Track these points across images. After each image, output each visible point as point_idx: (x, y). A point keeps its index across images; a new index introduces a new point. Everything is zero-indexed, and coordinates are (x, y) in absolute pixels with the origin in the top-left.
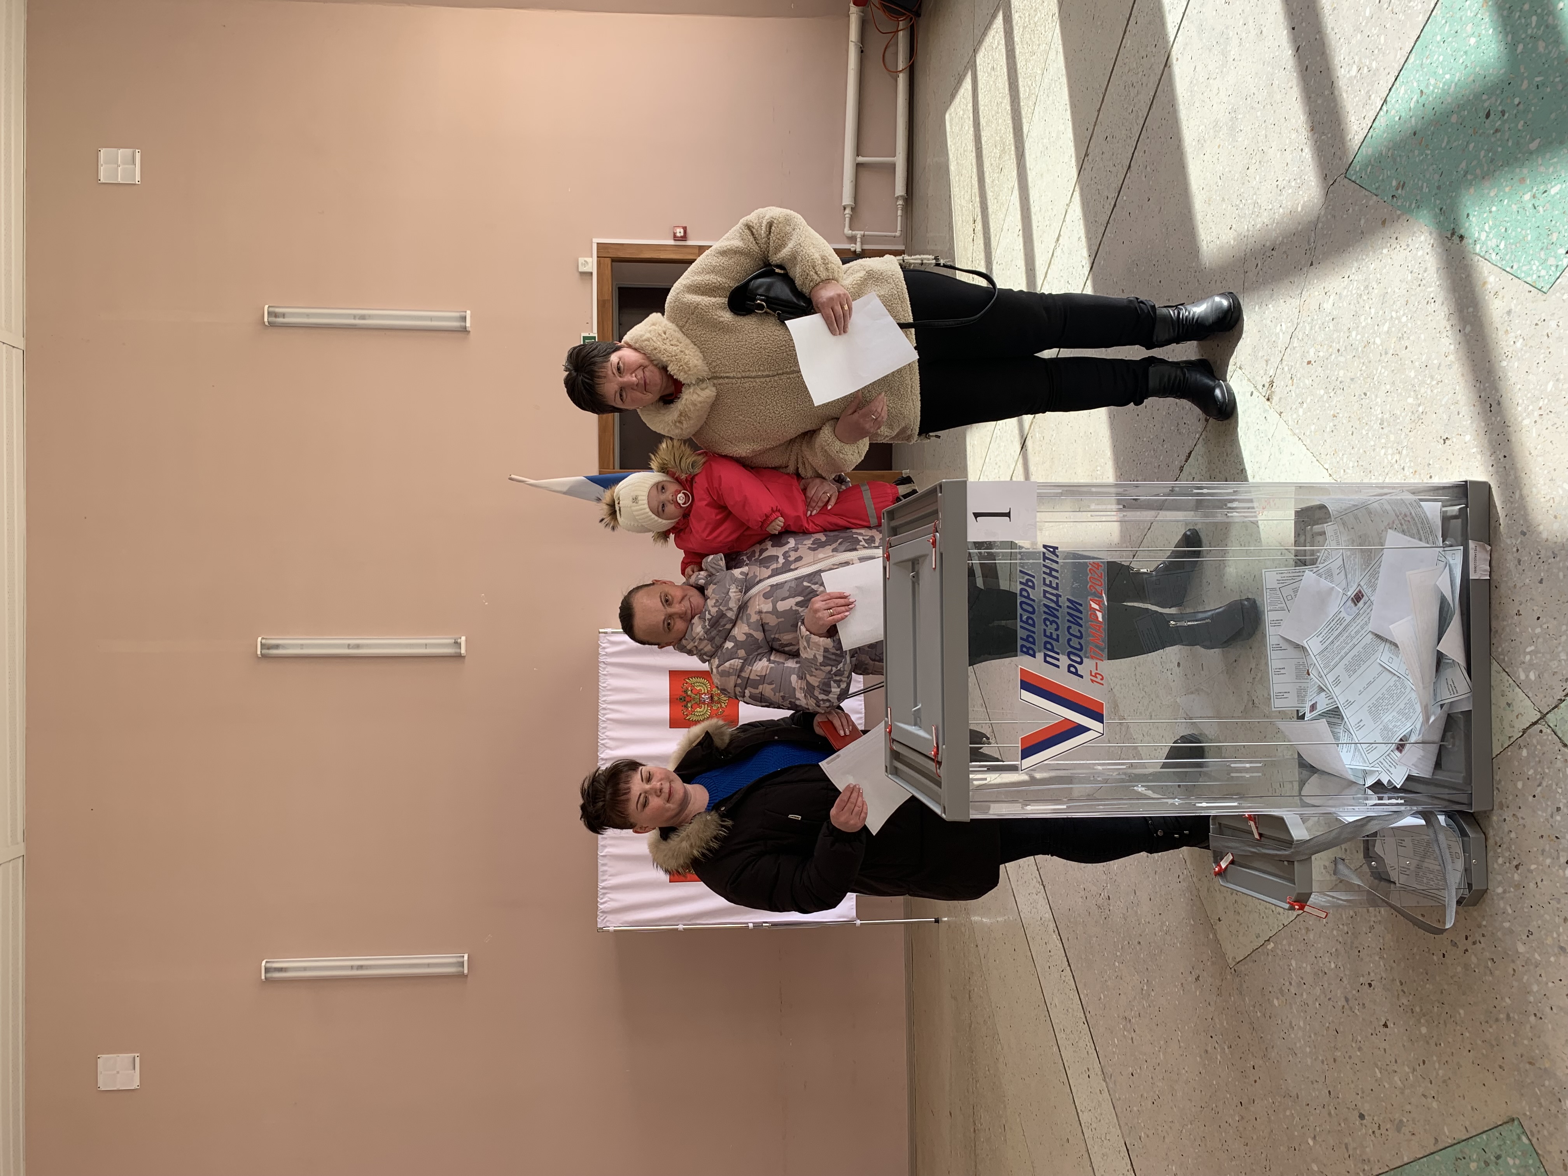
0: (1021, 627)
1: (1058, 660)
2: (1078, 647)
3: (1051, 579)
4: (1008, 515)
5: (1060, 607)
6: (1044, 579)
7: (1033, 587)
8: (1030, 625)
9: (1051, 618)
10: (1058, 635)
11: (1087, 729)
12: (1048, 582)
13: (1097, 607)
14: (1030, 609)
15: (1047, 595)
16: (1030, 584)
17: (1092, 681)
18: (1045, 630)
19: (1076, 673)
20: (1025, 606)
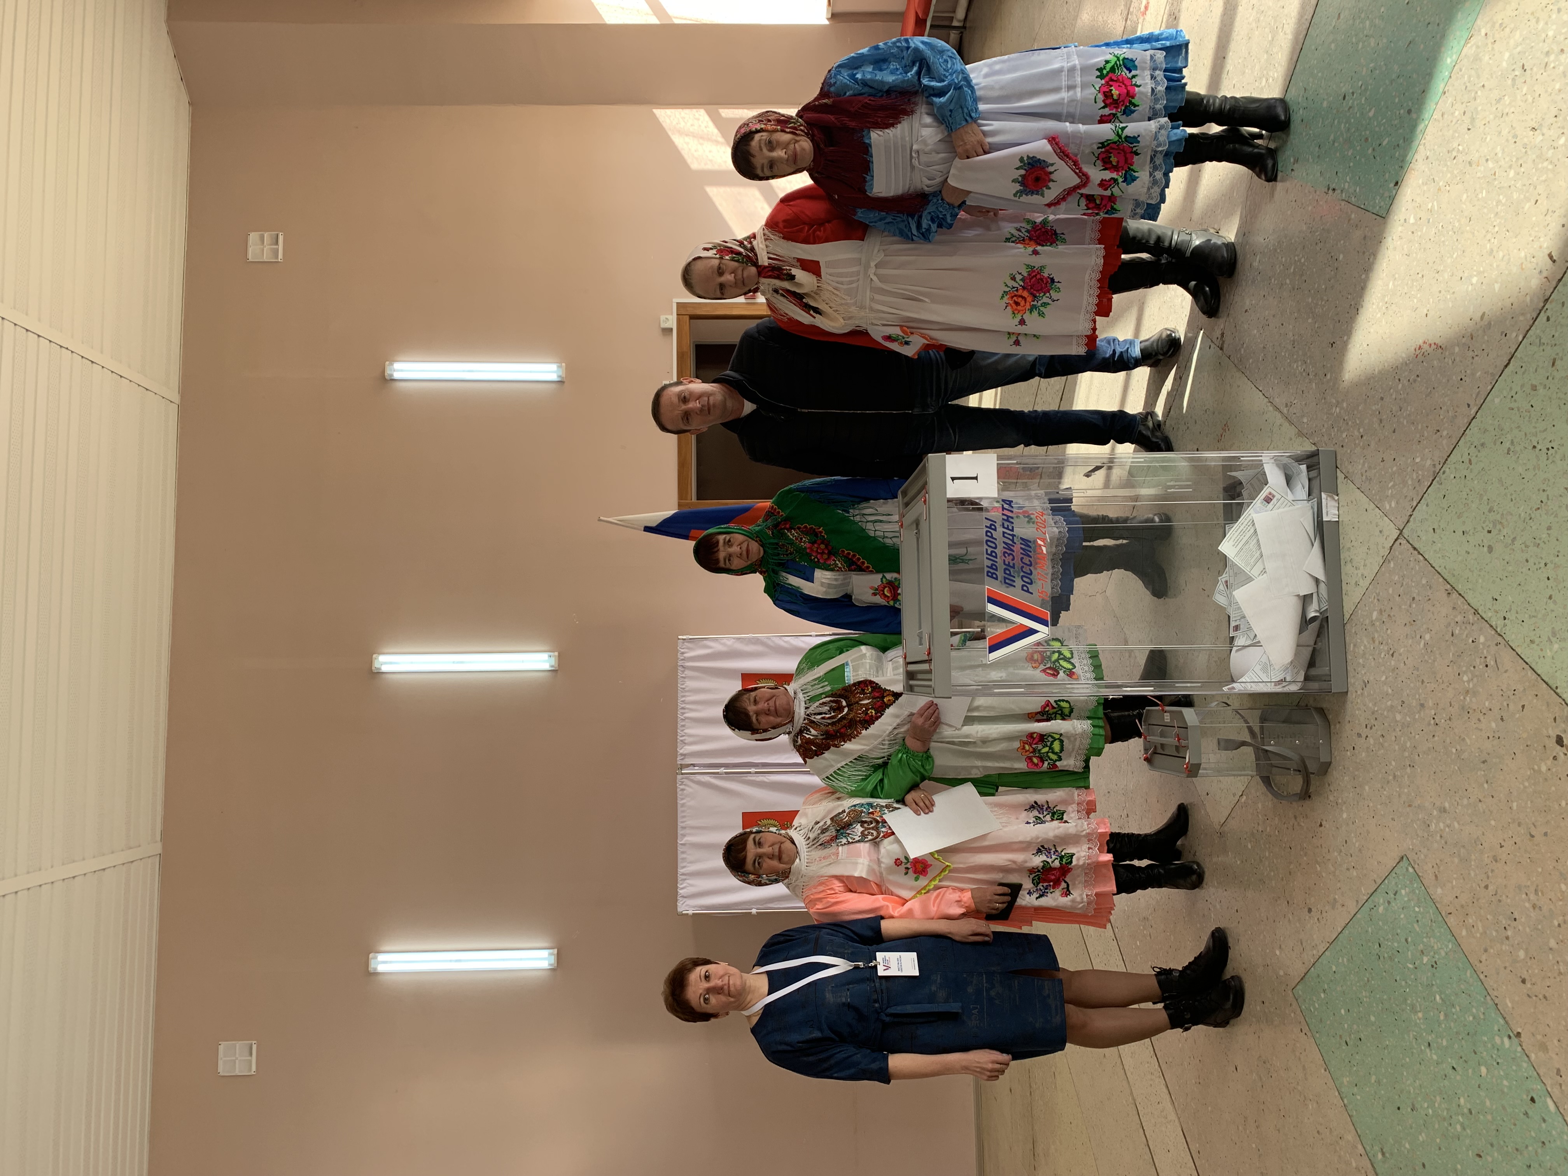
0: (987, 558)
1: (1014, 581)
4: (976, 478)
7: (995, 530)
8: (994, 557)
10: (1014, 564)
11: (1036, 632)
14: (994, 545)
15: (1006, 535)
16: (993, 527)
18: (1004, 561)
19: (1028, 591)
20: (989, 543)
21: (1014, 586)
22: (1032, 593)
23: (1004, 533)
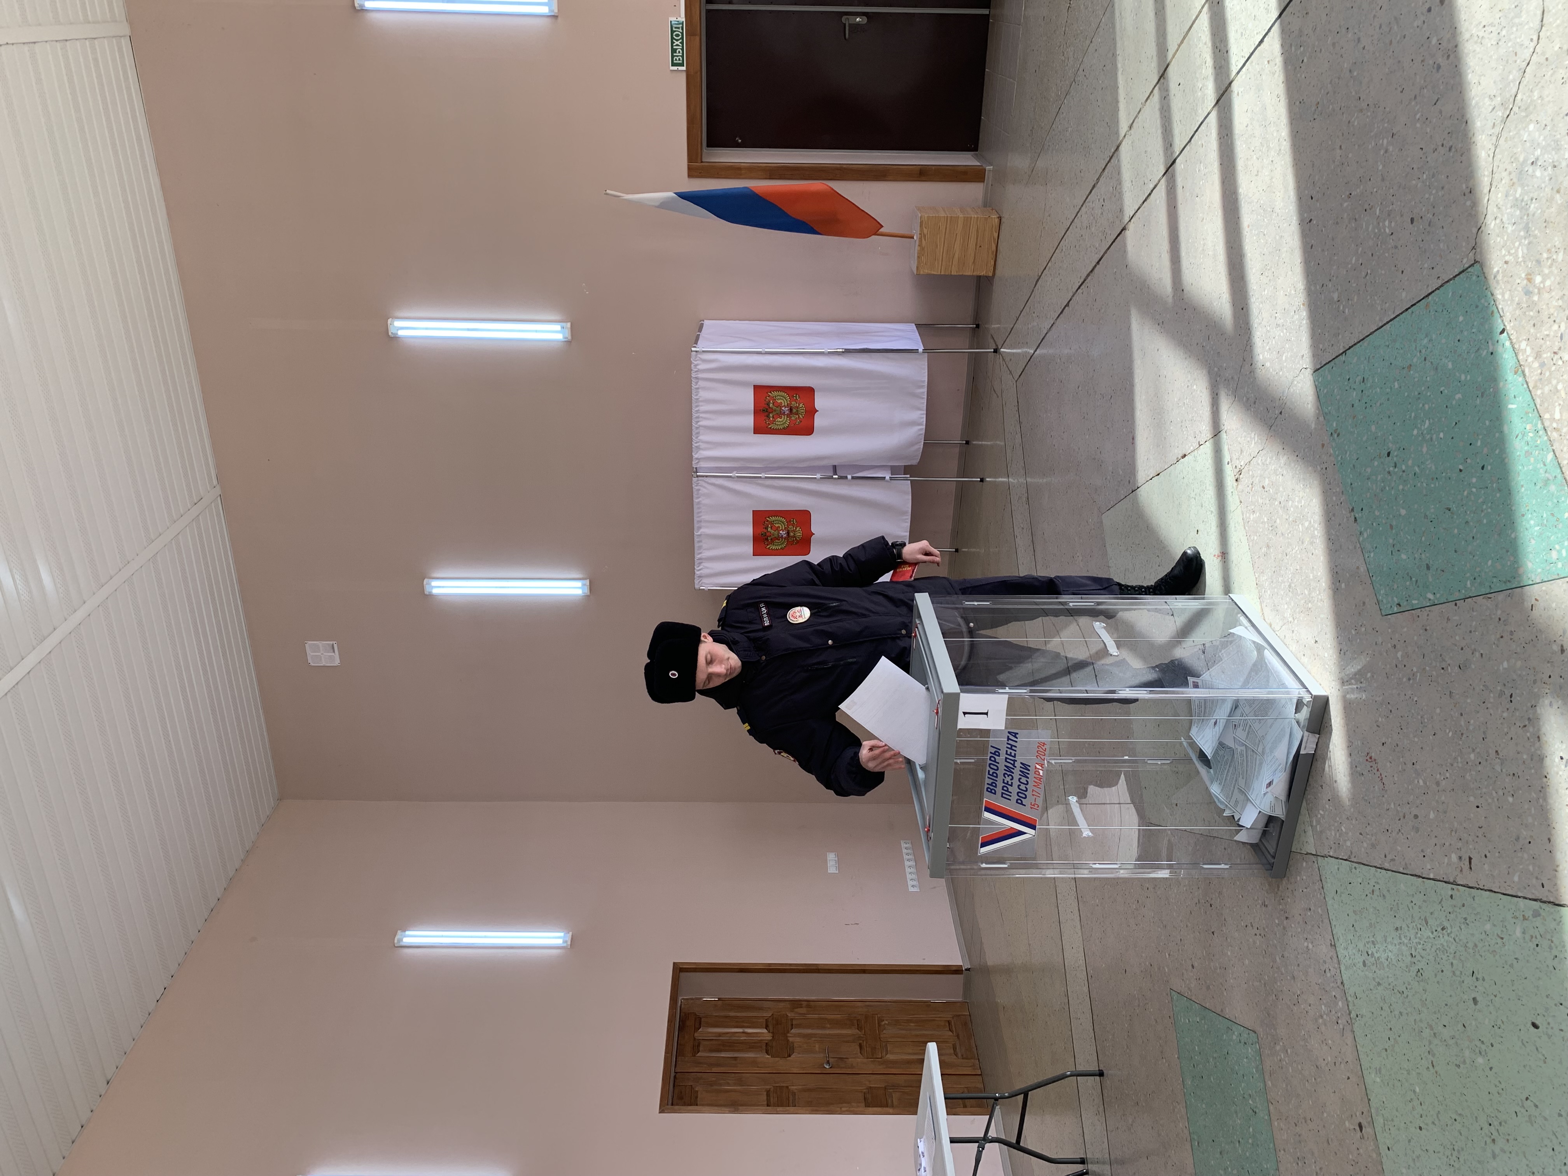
0: (988, 778)
1: (1010, 796)
2: (1025, 789)
3: (1012, 751)
4: (986, 714)
5: (1016, 767)
6: (1007, 751)
7: (999, 756)
8: (995, 777)
9: (1009, 773)
10: (1012, 783)
11: (1025, 833)
12: (1009, 753)
13: (1040, 768)
14: (996, 768)
15: (1008, 760)
16: (997, 754)
17: (1031, 808)
18: (1004, 780)
19: (1022, 804)
20: (992, 766)
21: (1010, 800)
22: (1025, 805)
23: (1006, 758)
